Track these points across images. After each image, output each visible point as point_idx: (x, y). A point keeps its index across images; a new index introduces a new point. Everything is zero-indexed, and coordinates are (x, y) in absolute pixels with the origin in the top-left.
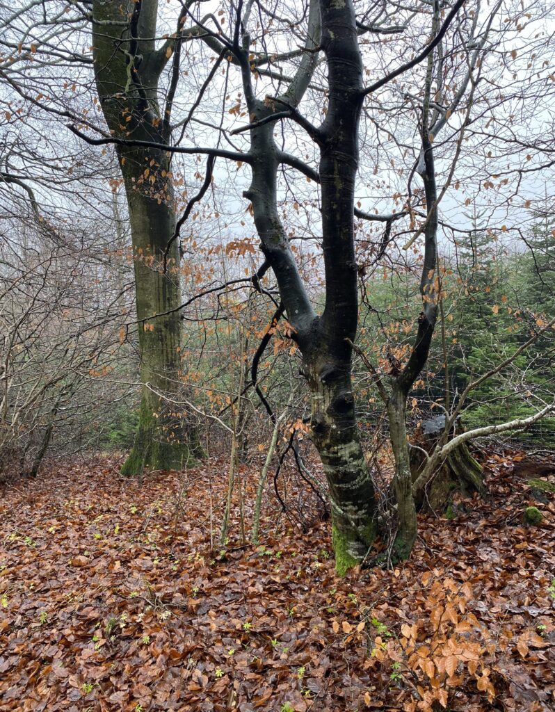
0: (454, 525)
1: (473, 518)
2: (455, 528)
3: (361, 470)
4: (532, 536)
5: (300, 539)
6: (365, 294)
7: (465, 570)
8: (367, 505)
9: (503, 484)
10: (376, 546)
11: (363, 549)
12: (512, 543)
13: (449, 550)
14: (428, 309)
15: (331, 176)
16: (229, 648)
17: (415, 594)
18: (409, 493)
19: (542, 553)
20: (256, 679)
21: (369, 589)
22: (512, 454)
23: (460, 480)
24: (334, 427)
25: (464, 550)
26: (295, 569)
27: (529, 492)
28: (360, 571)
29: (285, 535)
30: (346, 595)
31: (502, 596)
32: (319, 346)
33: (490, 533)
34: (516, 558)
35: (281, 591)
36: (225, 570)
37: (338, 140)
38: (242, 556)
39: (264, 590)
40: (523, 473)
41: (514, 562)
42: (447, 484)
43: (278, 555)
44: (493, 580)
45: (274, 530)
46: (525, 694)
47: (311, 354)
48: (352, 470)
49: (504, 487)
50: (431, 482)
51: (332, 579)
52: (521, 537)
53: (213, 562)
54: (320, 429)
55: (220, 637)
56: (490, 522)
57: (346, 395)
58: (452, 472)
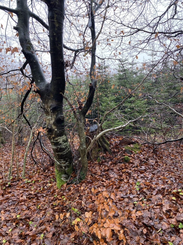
0: (100, 164)
1: (107, 161)
2: (101, 165)
3: (67, 147)
4: (127, 166)
5: (42, 174)
6: (68, 77)
7: (105, 182)
8: (69, 160)
9: (116, 148)
10: (72, 175)
11: (67, 177)
12: (121, 169)
13: (99, 174)
14: (93, 82)
15: (53, 20)
16: (9, 227)
17: (88, 193)
18: (85, 154)
19: (131, 173)
20: (21, 242)
21: (70, 193)
22: (118, 138)
23: (102, 148)
24: (56, 130)
25: (104, 174)
26: (40, 187)
27: (125, 151)
28: (66, 186)
29: (36, 173)
30: (61, 197)
31: (120, 191)
32: (49, 96)
33: (113, 166)
34: (122, 175)
35: (34, 198)
36: (10, 191)
37: (56, 4)
38: (18, 184)
39: (27, 198)
40: (122, 144)
41: (122, 177)
42: (97, 149)
43: (33, 182)
44: (116, 185)
45: (32, 171)
46: (134, 233)
47: (46, 99)
48: (63, 147)
49: (117, 149)
50: (92, 149)
51: (55, 190)
52: (123, 167)
53: (4, 188)
54: (50, 131)
55: (5, 223)
56: (113, 162)
57: (61, 117)
58: (99, 145)
